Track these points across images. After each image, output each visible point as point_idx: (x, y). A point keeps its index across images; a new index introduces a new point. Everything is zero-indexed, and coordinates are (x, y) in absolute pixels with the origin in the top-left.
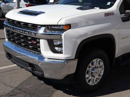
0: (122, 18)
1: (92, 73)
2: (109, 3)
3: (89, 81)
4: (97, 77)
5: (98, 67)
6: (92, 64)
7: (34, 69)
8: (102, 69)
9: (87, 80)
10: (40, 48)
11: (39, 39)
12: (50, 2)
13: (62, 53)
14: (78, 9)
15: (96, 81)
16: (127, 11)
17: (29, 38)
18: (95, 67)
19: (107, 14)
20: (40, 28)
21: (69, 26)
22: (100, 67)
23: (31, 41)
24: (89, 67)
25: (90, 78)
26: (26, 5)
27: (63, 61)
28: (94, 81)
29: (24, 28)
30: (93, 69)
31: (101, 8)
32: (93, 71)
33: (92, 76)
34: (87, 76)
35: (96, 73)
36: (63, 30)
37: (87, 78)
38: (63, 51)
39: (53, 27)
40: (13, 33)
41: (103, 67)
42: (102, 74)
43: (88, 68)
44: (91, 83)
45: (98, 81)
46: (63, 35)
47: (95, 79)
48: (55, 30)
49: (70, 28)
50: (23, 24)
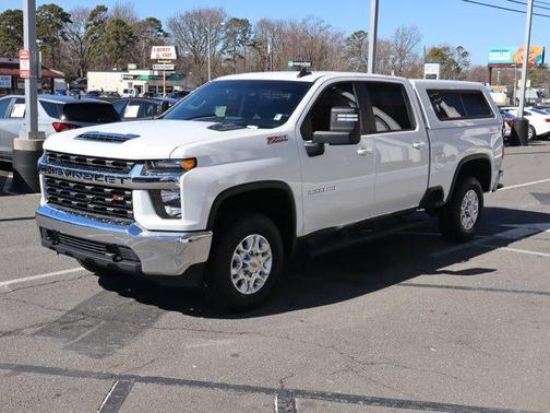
0: (308, 148)
1: (245, 266)
2: (278, 117)
3: (239, 284)
4: (258, 276)
5: (257, 254)
6: (245, 245)
7: (119, 258)
8: (268, 259)
9: (235, 282)
10: (131, 209)
11: (131, 190)
12: (126, 116)
13: (180, 218)
14: (211, 128)
15: (255, 286)
16: (316, 133)
17: (106, 190)
18: (252, 254)
19: (272, 140)
20: (132, 167)
21: (193, 162)
22: (263, 254)
23: (111, 197)
24: (238, 252)
25: (242, 276)
26: (53, 124)
27: (182, 234)
28: (251, 286)
29: (95, 168)
30: (247, 258)
31: (261, 127)
32: (247, 262)
33: (246, 273)
34: (233, 272)
35: (254, 265)
36: (181, 170)
37: (235, 276)
38: (182, 215)
39: (160, 164)
40: (65, 183)
41: (270, 253)
42: (267, 271)
43: (235, 254)
44: (243, 290)
45: (260, 285)
46: (182, 179)
47: (253, 280)
48: (164, 170)
49: (195, 166)
50: (93, 162)
